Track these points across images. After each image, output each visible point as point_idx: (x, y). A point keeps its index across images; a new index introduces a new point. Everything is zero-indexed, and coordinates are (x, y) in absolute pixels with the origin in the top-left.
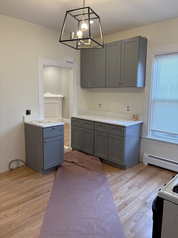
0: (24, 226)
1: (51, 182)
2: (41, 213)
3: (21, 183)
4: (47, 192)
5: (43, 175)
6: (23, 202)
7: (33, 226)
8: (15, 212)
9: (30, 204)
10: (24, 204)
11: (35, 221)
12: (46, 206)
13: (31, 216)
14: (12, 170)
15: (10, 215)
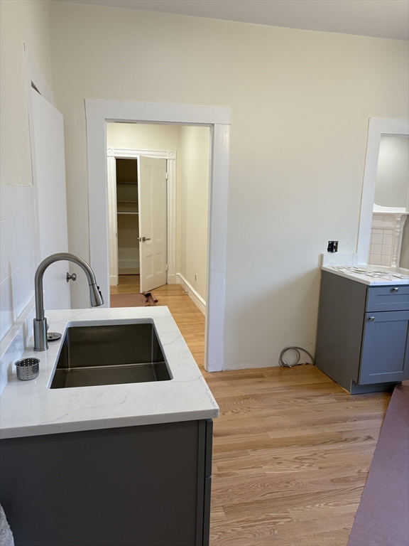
0: (316, 496)
1: (376, 417)
2: (353, 481)
3: (306, 399)
4: (366, 440)
5: (354, 397)
6: (313, 444)
7: (337, 505)
8: (296, 458)
9: (326, 452)
10: (314, 449)
11: (341, 496)
12: (365, 470)
13: (332, 480)
14: (285, 366)
15: (287, 460)
